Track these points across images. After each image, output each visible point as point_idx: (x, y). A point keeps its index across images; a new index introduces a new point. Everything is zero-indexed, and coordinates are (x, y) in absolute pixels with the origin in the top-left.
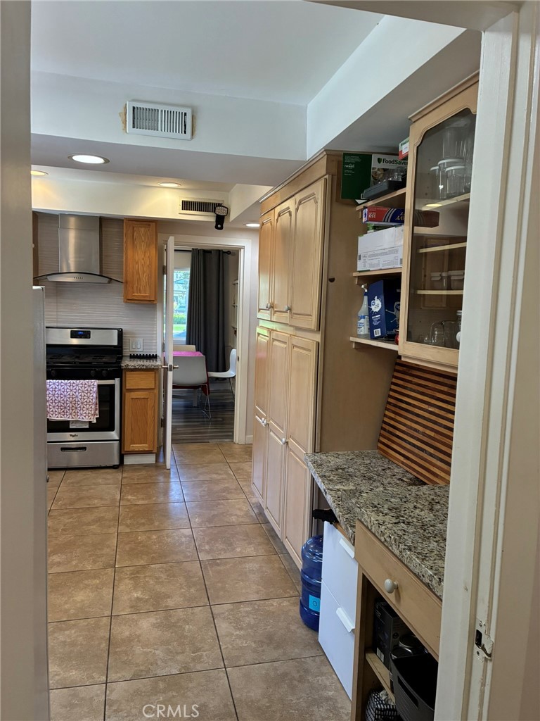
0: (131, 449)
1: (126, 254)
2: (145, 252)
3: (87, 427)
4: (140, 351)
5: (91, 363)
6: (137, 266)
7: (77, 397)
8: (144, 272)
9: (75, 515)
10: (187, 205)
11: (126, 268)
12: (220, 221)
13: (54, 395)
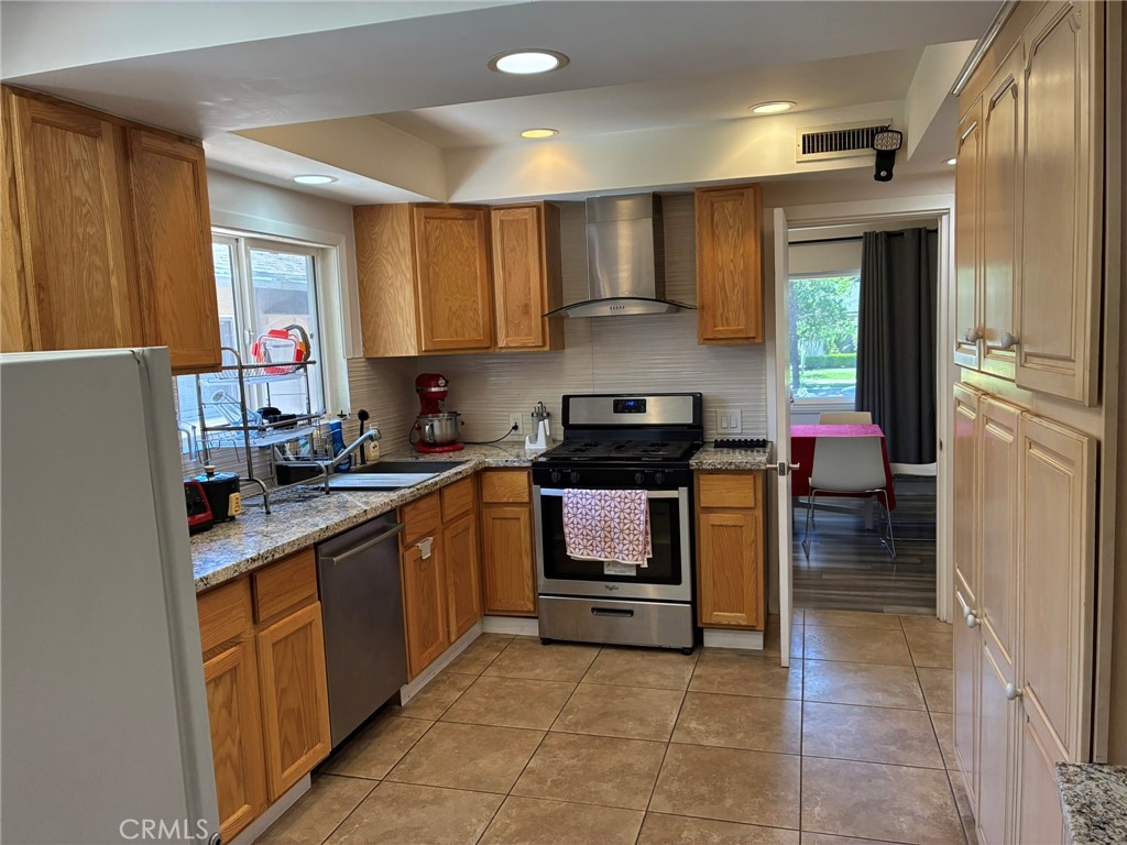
0: (714, 620)
1: (701, 255)
2: (736, 247)
3: (634, 573)
4: (737, 434)
5: (639, 459)
6: (721, 275)
7: (612, 519)
8: (735, 285)
9: (584, 751)
10: (811, 144)
11: (701, 279)
12: (886, 163)
13: (575, 515)
